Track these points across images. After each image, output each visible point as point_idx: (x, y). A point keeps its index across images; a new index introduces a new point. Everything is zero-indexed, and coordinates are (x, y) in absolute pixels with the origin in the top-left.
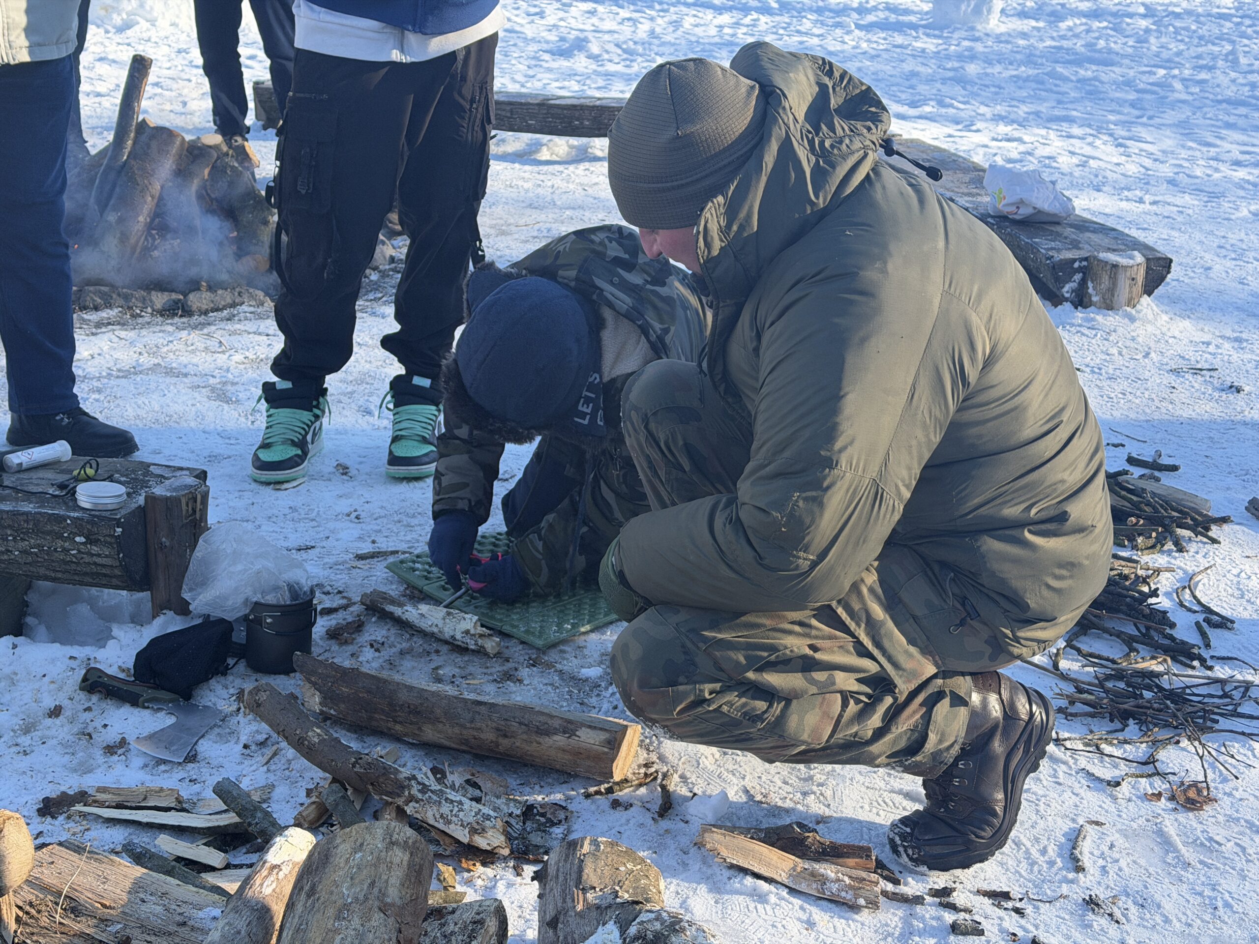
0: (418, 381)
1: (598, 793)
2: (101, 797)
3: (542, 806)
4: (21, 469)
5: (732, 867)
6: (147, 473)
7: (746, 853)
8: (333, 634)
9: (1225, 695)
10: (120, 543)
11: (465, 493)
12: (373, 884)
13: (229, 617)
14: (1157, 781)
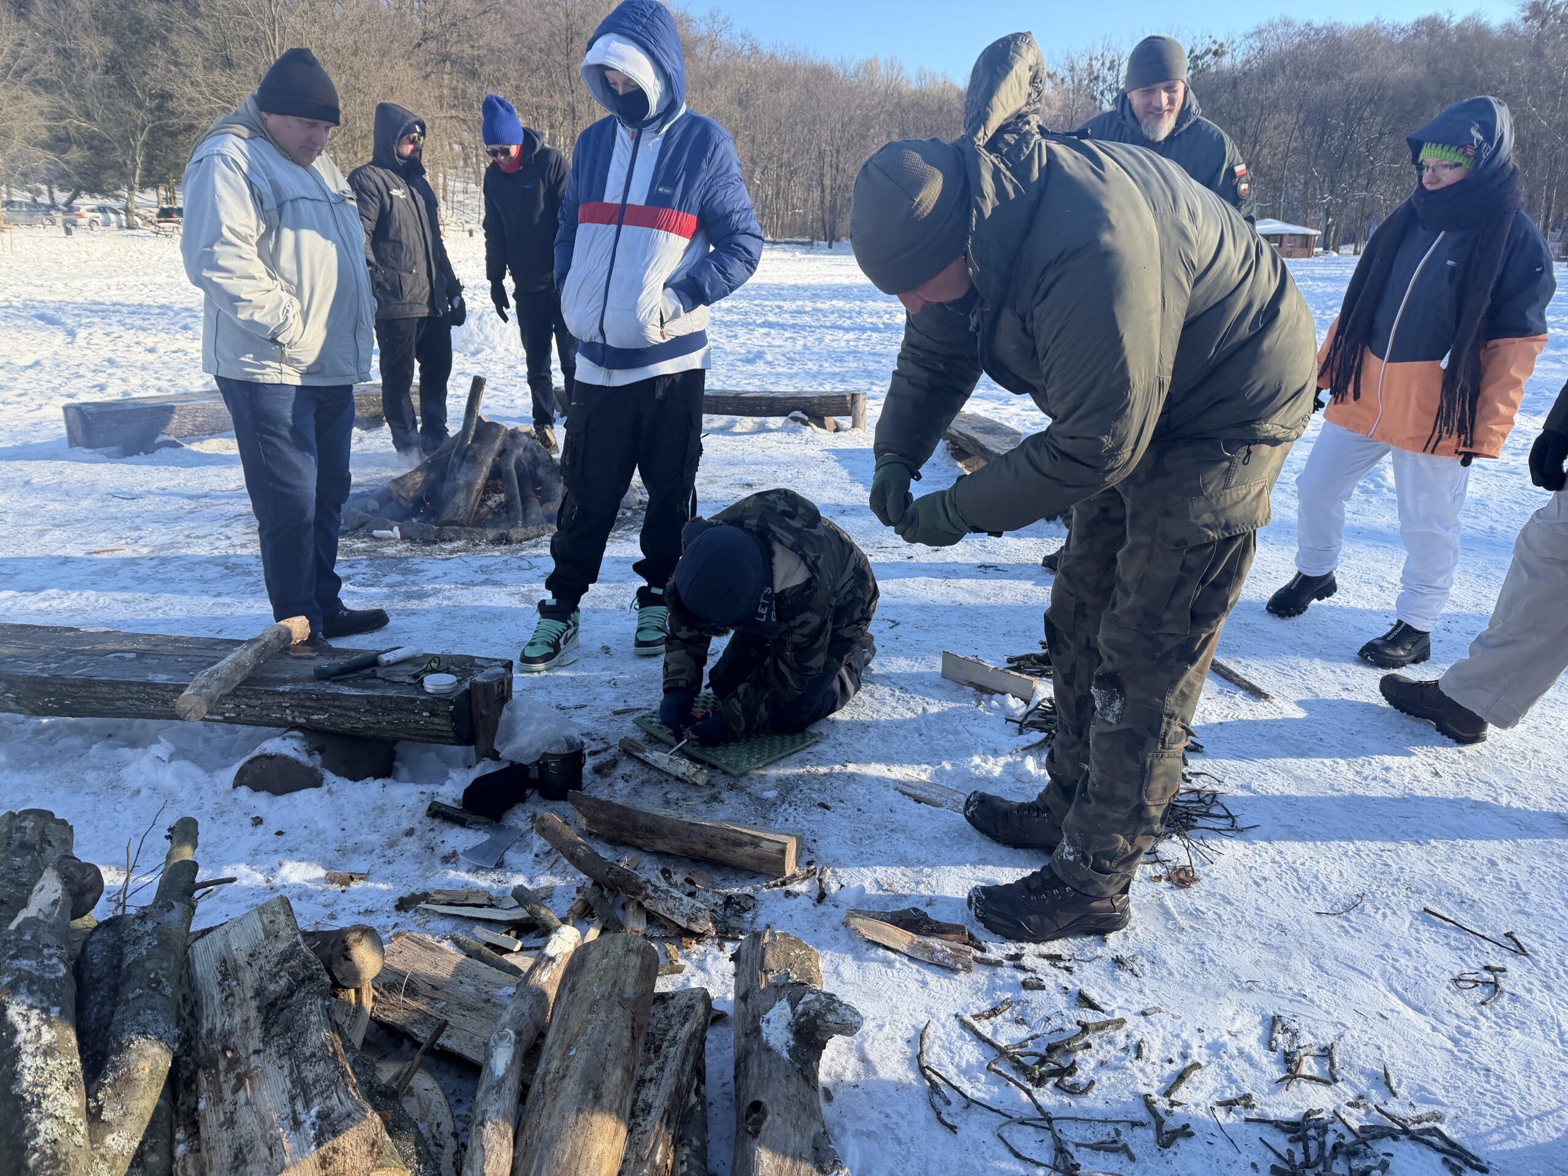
0: (655, 590)
1: (775, 885)
2: (437, 897)
3: (738, 896)
4: (389, 664)
5: (869, 941)
6: (473, 664)
7: (879, 932)
8: (598, 770)
9: (1201, 801)
10: (452, 716)
11: (684, 676)
12: (614, 984)
13: (525, 762)
14: (1158, 867)
